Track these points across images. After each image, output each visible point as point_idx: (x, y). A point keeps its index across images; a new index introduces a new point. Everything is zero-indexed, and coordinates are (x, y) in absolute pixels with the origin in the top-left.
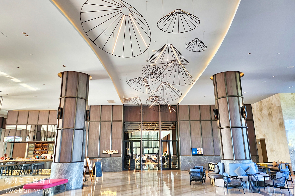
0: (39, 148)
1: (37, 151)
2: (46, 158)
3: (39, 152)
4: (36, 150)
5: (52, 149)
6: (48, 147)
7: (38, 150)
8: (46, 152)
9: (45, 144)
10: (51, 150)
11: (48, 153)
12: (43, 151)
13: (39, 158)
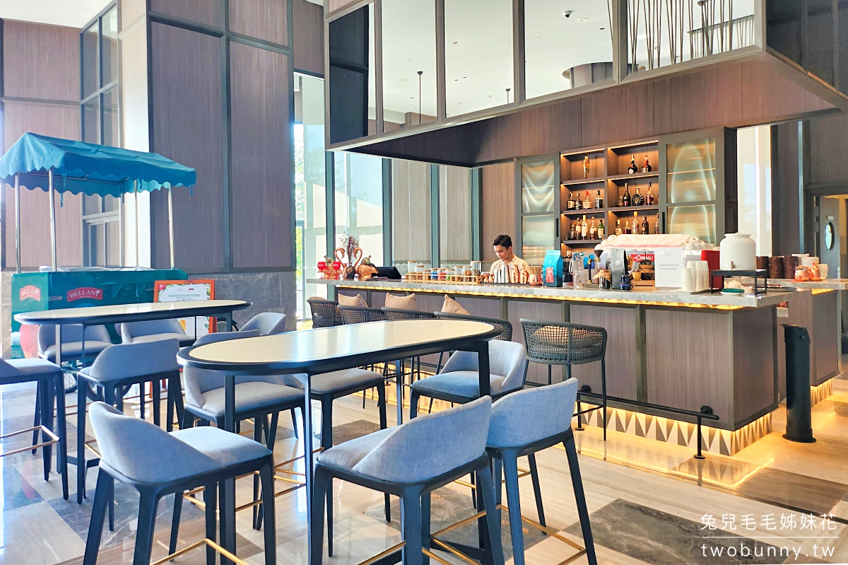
0: (594, 192)
1: (581, 216)
2: (648, 277)
3: (593, 221)
4: (571, 204)
5: (700, 191)
6: (660, 173)
7: (586, 205)
8: (654, 221)
9: (636, 158)
10: (691, 196)
11: (672, 225)
12: (629, 214)
13: (577, 270)
